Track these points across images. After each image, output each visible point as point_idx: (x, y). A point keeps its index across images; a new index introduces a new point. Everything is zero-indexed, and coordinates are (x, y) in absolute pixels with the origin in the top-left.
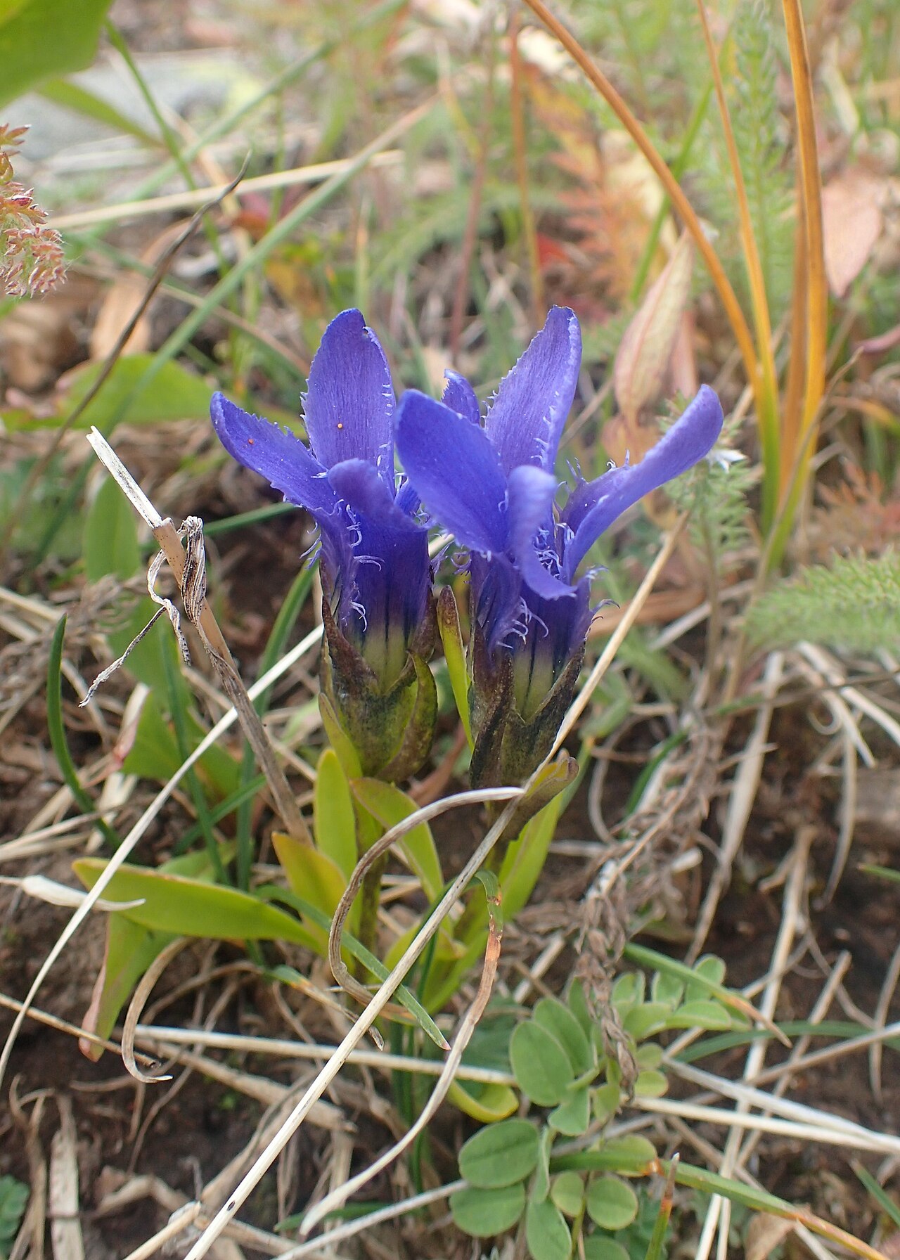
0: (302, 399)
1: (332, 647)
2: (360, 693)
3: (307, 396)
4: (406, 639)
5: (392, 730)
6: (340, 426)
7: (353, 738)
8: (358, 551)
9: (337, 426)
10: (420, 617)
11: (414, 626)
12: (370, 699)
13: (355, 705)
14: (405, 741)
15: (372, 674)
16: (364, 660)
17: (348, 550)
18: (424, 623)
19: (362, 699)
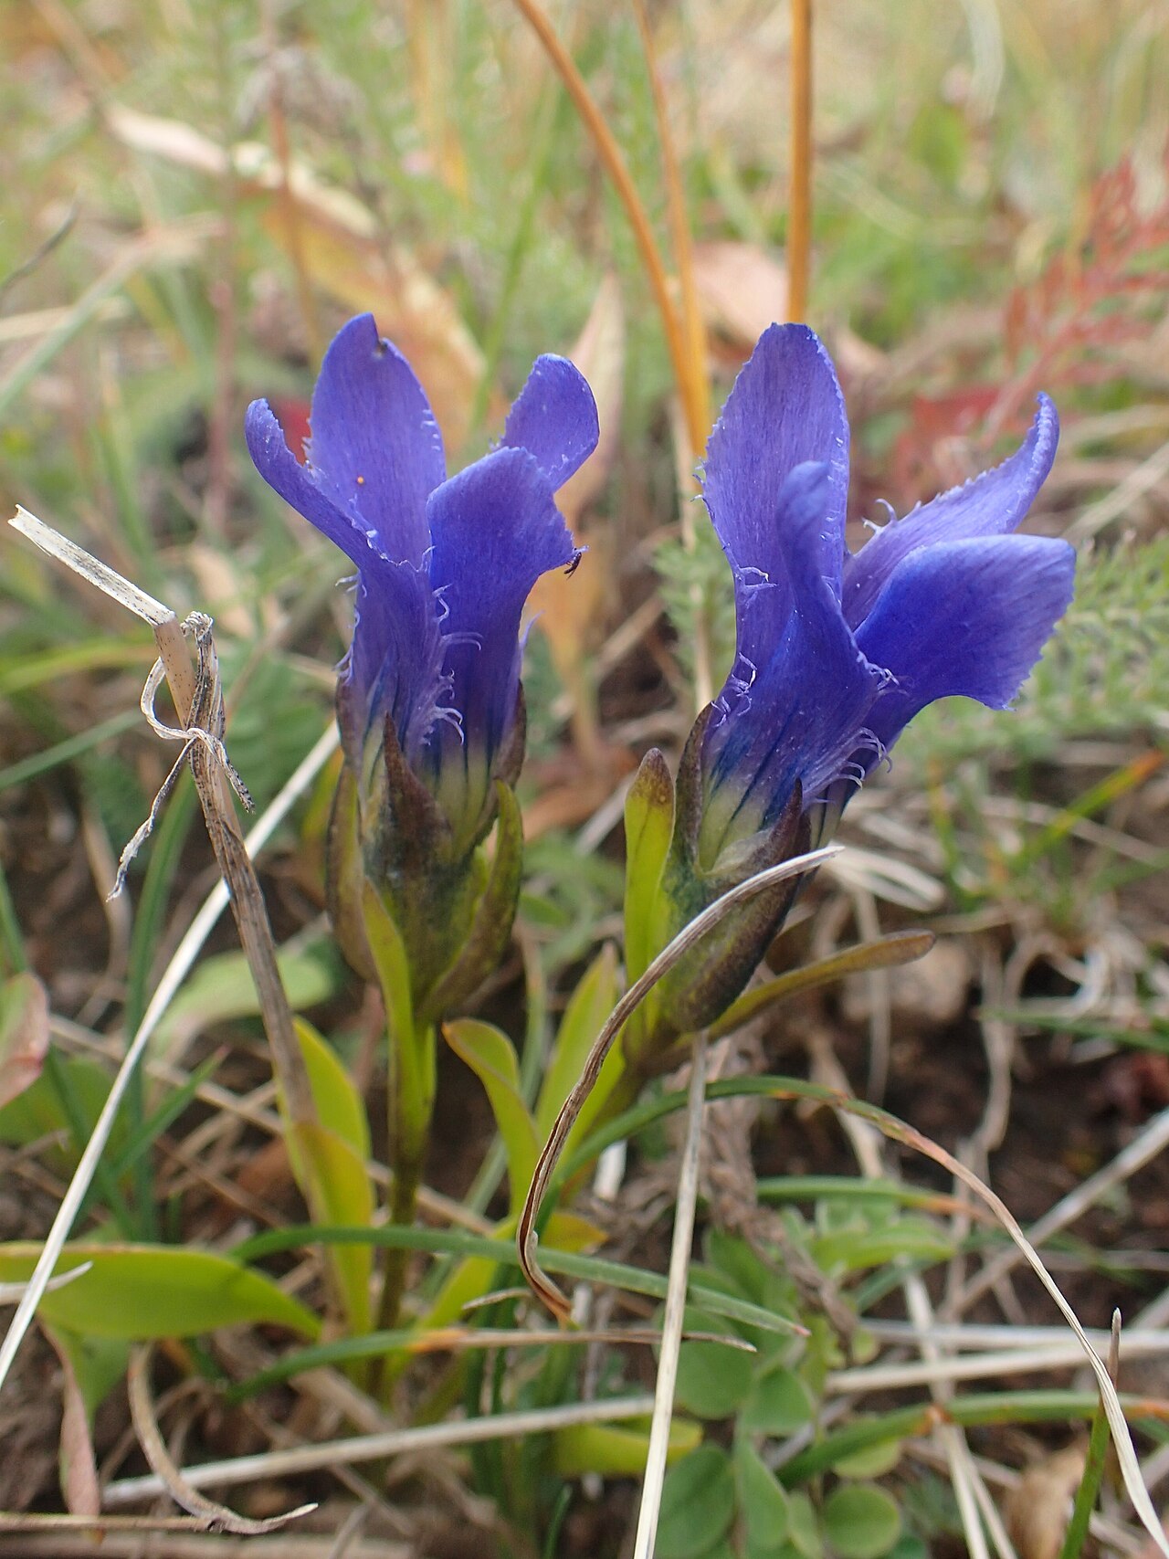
0: (305, 448)
1: (395, 792)
2: (424, 863)
3: (313, 442)
4: (489, 765)
5: (458, 918)
6: (360, 480)
7: (407, 939)
8: (446, 628)
9: (356, 482)
10: (505, 732)
11: (498, 745)
12: (437, 870)
13: (413, 885)
14: (475, 932)
15: (448, 827)
16: (437, 804)
17: (432, 628)
18: (509, 737)
19: (426, 873)
